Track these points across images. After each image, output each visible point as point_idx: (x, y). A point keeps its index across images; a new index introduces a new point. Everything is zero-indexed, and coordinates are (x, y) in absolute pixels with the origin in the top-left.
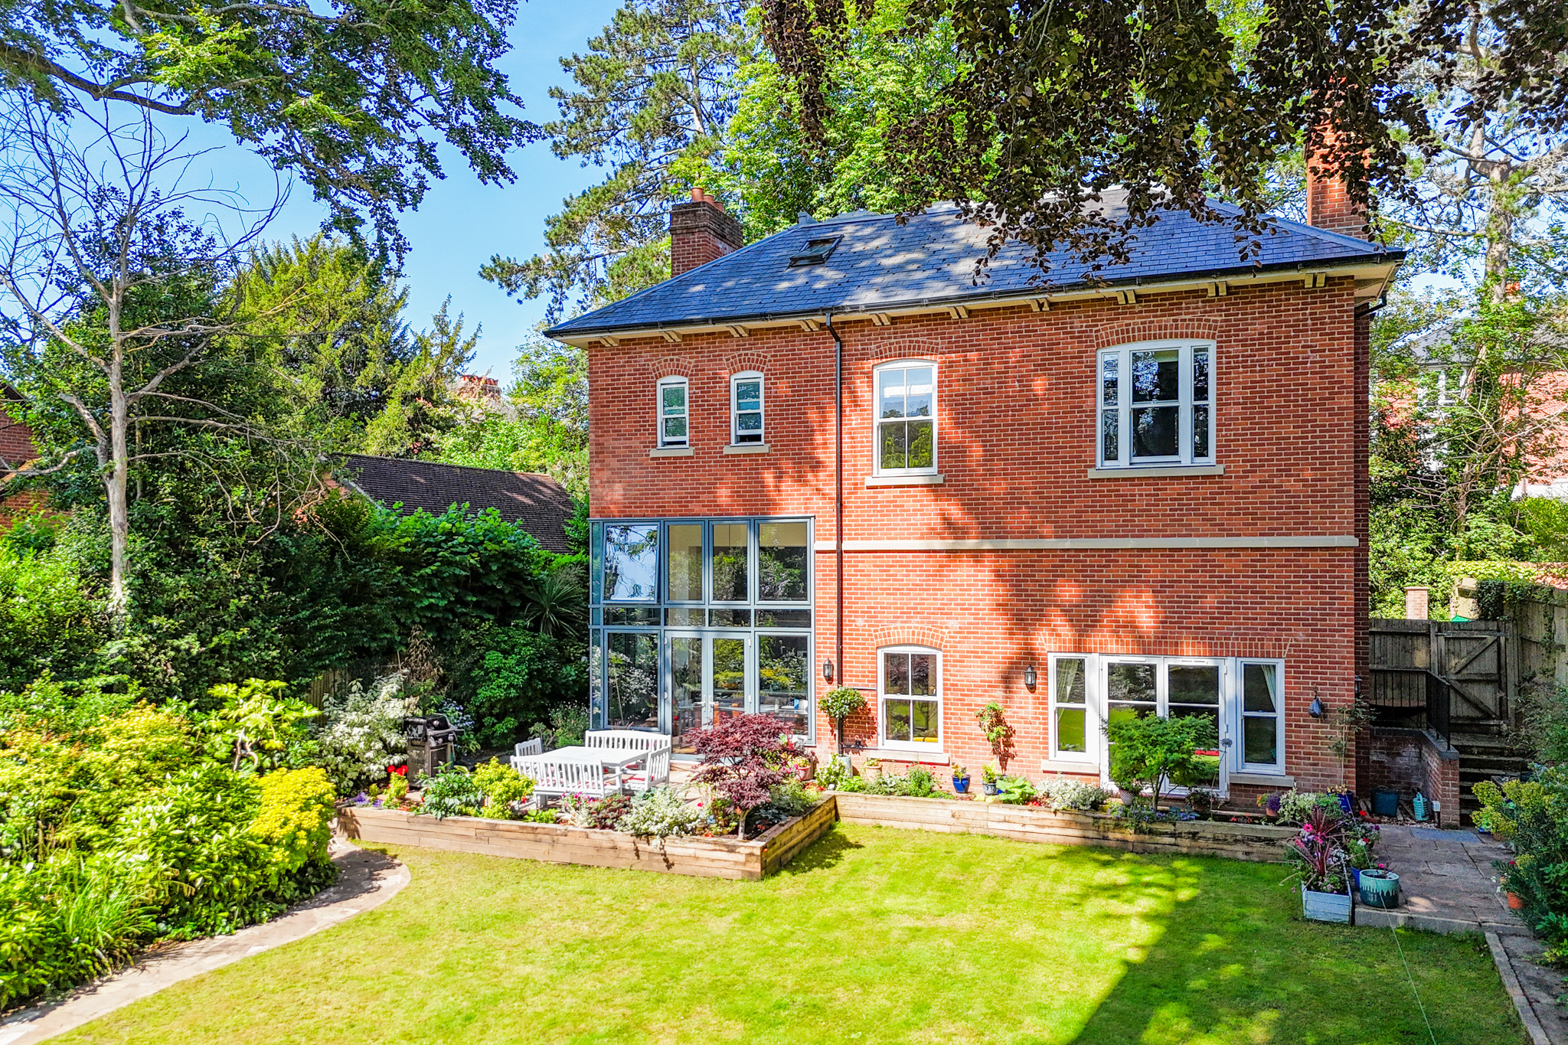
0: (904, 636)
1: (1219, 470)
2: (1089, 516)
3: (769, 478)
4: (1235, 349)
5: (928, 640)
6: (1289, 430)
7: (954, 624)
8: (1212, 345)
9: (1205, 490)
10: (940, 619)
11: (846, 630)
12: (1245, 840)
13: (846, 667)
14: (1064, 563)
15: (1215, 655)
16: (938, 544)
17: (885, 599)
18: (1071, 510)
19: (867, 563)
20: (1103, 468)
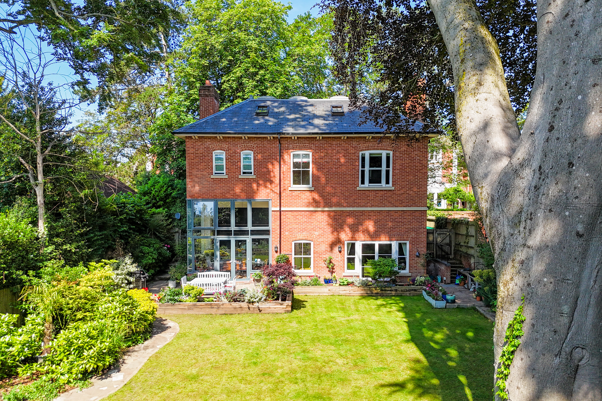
0: (301, 237)
1: (393, 188)
2: (357, 201)
3: (255, 186)
4: (398, 154)
5: (309, 238)
6: (411, 178)
7: (317, 233)
8: (391, 153)
9: (389, 194)
10: (312, 232)
11: (282, 236)
12: (409, 290)
13: (282, 248)
14: (350, 214)
15: (390, 240)
16: (312, 209)
17: (295, 226)
18: (352, 199)
19: (289, 215)
20: (361, 187)
